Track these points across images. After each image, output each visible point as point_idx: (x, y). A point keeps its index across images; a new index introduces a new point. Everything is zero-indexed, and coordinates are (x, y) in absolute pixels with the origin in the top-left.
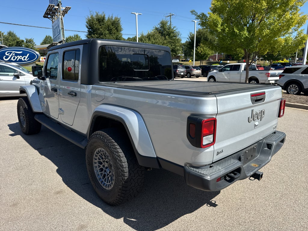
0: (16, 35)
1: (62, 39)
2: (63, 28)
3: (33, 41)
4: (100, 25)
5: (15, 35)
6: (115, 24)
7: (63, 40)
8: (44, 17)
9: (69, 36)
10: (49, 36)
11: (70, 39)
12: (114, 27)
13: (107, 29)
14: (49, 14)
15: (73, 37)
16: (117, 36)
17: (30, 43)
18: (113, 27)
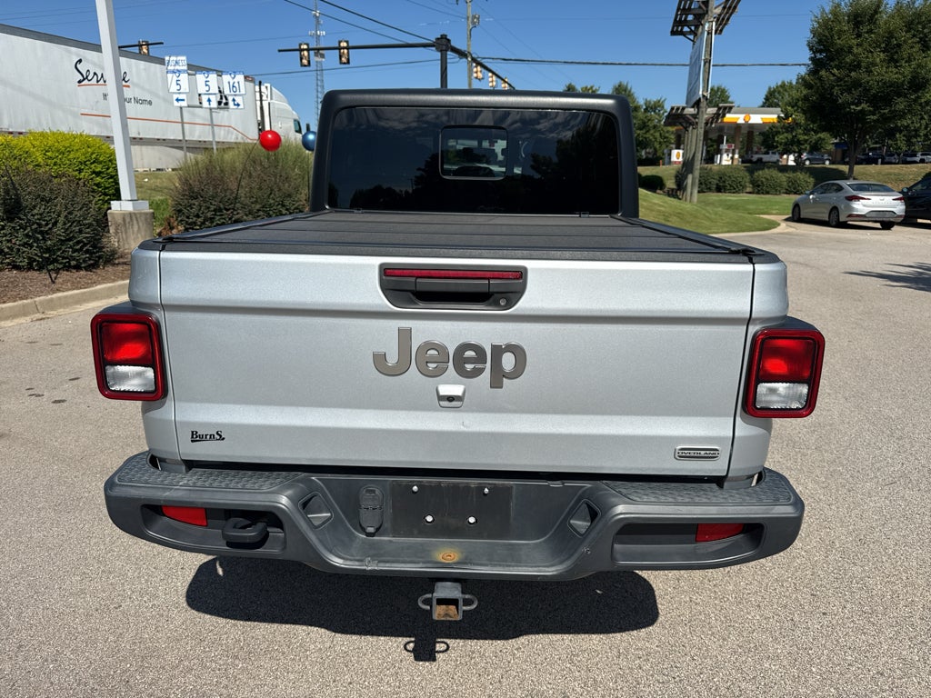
0: (633, 91)
1: (701, 93)
2: (707, 62)
3: (663, 107)
4: (859, 36)
5: (630, 91)
6: (919, 23)
7: (704, 96)
8: (673, 33)
9: (779, 83)
10: (718, 89)
11: (779, 92)
12: (914, 36)
13: (883, 45)
14: (685, 23)
15: (791, 83)
16: (919, 66)
17: (655, 112)
18: (908, 35)
